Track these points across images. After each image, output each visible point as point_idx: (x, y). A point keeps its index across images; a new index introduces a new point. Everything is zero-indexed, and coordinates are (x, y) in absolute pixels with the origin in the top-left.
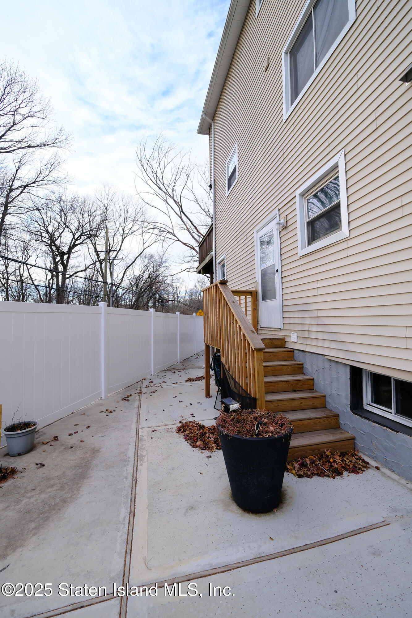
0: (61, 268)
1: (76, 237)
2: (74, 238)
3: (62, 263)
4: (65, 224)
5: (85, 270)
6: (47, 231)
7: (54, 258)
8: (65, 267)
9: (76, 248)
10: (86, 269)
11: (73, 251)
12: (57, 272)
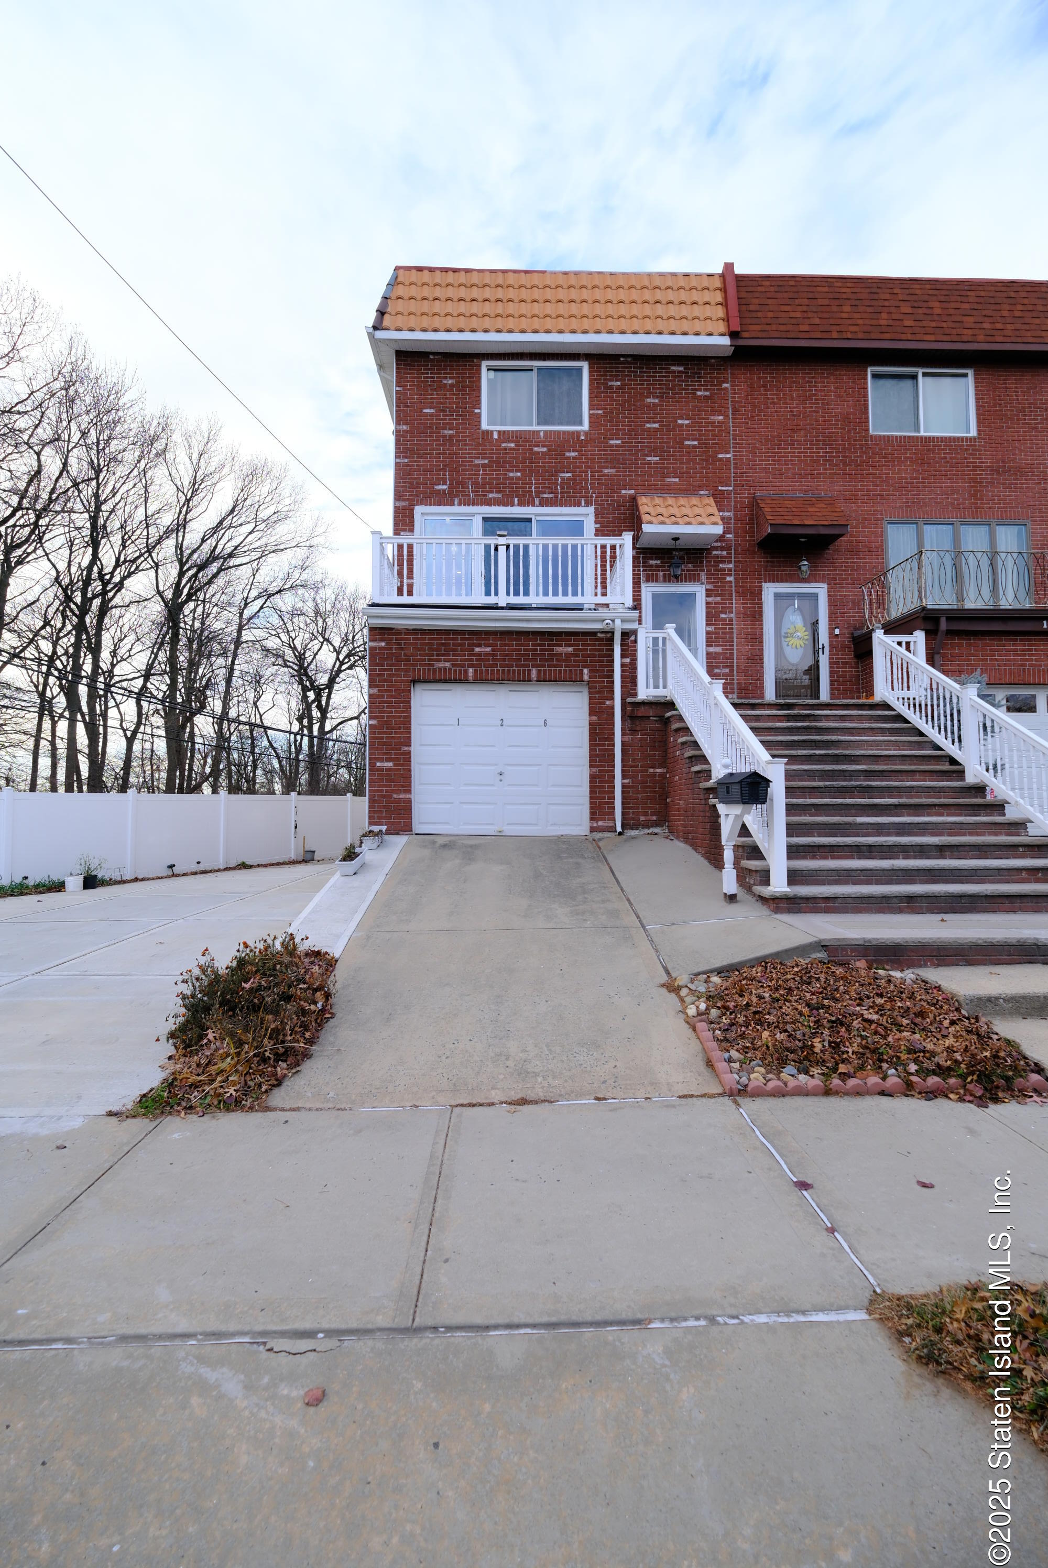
0: (316, 713)
1: (341, 657)
2: (338, 658)
3: (319, 707)
4: (323, 637)
5: (357, 718)
6: (294, 649)
7: (305, 697)
8: (324, 711)
9: (342, 675)
10: (360, 714)
11: (338, 680)
12: (310, 719)
